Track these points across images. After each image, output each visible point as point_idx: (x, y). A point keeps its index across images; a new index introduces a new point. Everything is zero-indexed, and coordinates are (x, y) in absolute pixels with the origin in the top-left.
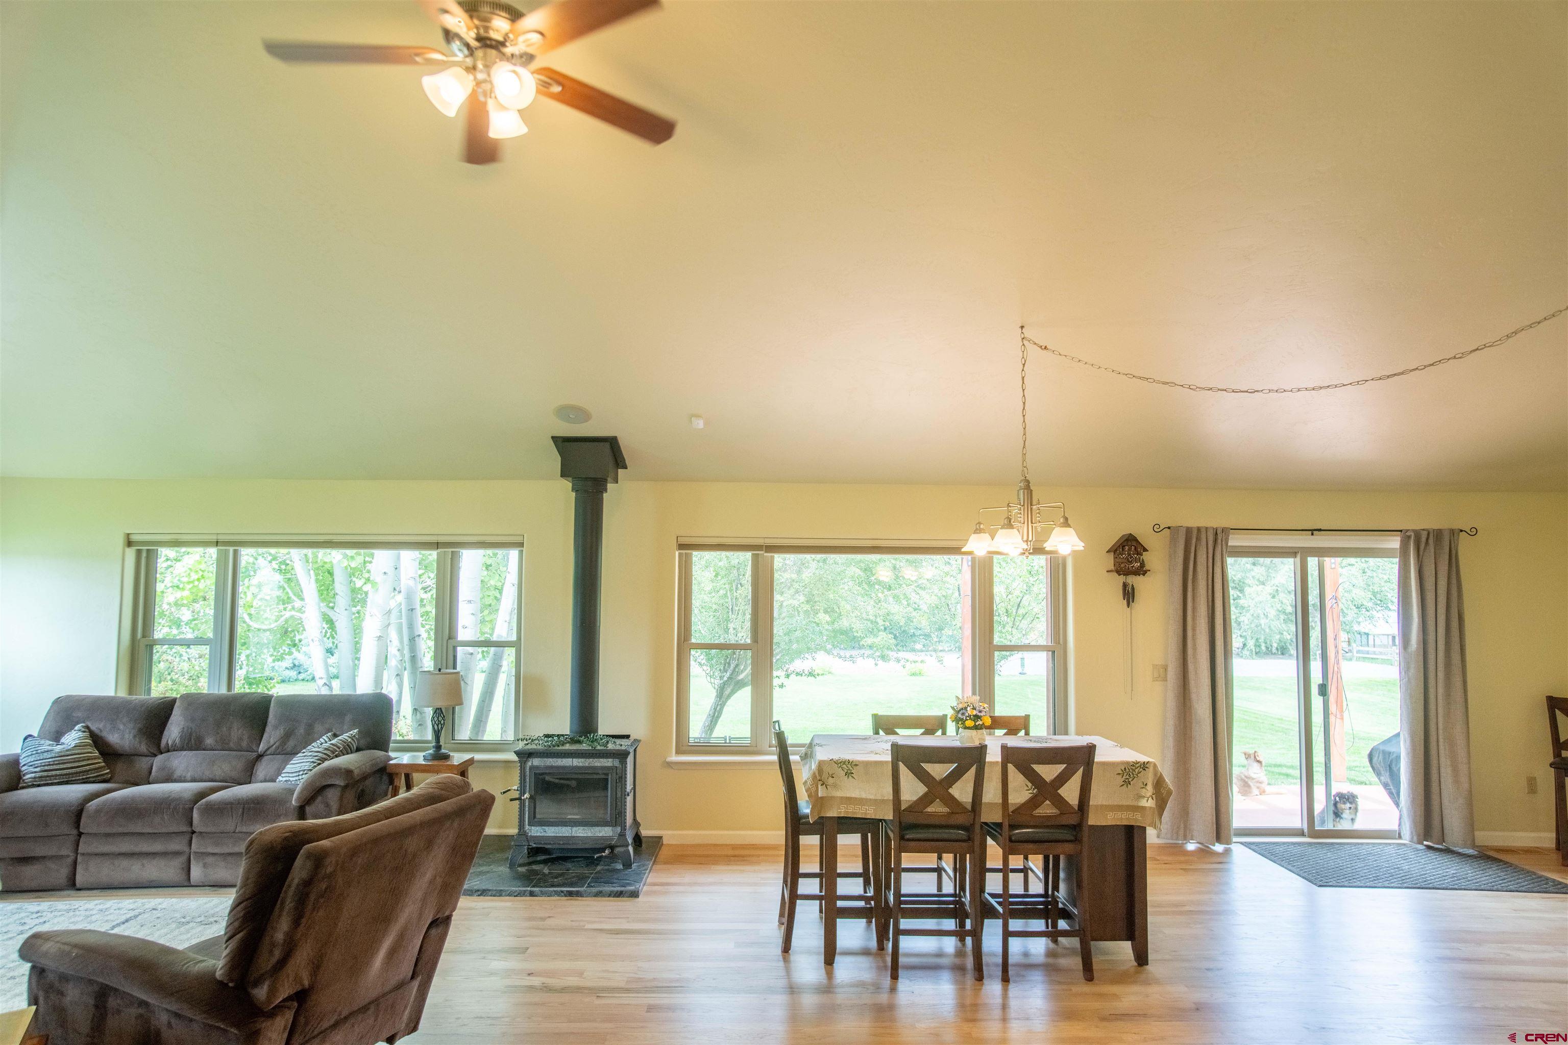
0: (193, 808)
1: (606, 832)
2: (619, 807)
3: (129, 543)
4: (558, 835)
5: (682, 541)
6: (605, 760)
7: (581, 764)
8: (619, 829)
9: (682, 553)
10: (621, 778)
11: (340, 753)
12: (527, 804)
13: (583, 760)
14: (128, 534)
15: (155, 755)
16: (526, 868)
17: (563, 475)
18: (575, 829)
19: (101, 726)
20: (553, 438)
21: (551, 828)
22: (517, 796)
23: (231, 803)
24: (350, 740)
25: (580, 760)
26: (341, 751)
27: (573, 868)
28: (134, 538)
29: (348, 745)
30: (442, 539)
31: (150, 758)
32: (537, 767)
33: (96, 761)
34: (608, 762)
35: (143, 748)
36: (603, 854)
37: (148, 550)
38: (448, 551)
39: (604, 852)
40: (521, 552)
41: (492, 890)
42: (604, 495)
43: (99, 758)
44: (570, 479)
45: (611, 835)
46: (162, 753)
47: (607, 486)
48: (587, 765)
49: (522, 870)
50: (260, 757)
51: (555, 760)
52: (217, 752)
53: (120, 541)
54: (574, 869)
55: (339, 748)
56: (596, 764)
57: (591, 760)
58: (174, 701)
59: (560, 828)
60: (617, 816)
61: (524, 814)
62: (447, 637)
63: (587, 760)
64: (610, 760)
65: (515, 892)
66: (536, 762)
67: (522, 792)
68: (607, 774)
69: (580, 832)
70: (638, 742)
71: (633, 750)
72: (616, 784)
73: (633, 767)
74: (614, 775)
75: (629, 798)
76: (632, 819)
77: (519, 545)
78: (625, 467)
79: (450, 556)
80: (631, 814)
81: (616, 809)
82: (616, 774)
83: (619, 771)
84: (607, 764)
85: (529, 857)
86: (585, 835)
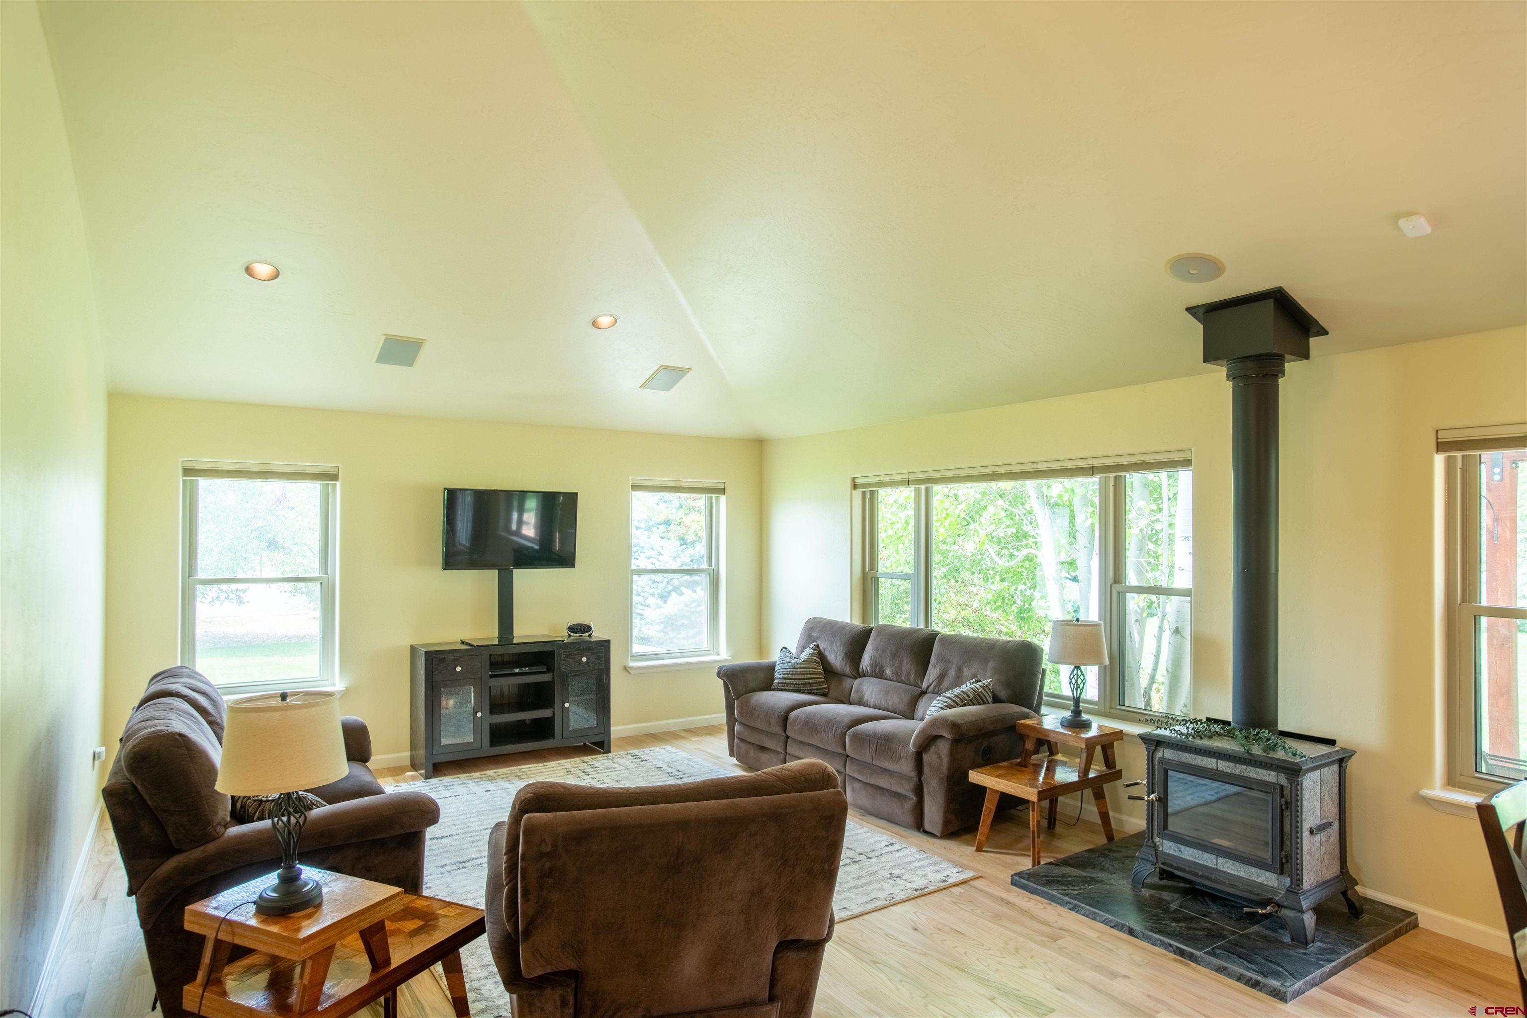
0: (845, 734)
1: (1267, 879)
2: (1287, 848)
3: (855, 486)
4: (1197, 861)
5: (1443, 437)
6: (1265, 771)
7: (1228, 770)
8: (1288, 881)
10: (1289, 803)
11: (970, 702)
12: (1155, 807)
13: (1232, 765)
14: (854, 478)
15: (856, 678)
16: (1153, 892)
17: (1210, 356)
18: (1223, 861)
19: (825, 647)
20: (1188, 309)
21: (1188, 848)
23: (869, 736)
24: (981, 690)
25: (1227, 764)
26: (971, 700)
27: (1215, 916)
28: (858, 481)
29: (978, 695)
30: (1097, 462)
31: (851, 679)
32: (1168, 762)
33: (818, 676)
34: (1270, 776)
35: (848, 670)
36: (1263, 910)
37: (871, 492)
38: (1111, 478)
39: (1266, 909)
40: (1194, 473)
42: (1280, 381)
43: (820, 674)
44: (1224, 362)
45: (1277, 886)
46: (860, 677)
47: (1284, 366)
48: (1237, 772)
49: (1146, 893)
50: (923, 693)
51: (1192, 756)
52: (893, 682)
53: (848, 484)
54: (1216, 918)
55: (969, 696)
56: (1251, 775)
57: (1244, 767)
58: (872, 629)
59: (1200, 852)
60: (1284, 860)
61: (1153, 818)
62: (1114, 581)
63: (1238, 765)
64: (1273, 773)
65: (1110, 922)
66: (1168, 754)
67: (1150, 791)
68: (1268, 794)
69: (1228, 867)
70: (1352, 753)
71: (1319, 764)
72: (1282, 811)
73: (1336, 790)
74: (1277, 797)
75: (1317, 837)
76: (1332, 870)
77: (1187, 463)
78: (1323, 332)
79: (1112, 483)
80: (1326, 862)
81: (1282, 850)
82: (1282, 796)
83: (1285, 792)
84: (1267, 779)
85: (1161, 879)
86: (1236, 873)
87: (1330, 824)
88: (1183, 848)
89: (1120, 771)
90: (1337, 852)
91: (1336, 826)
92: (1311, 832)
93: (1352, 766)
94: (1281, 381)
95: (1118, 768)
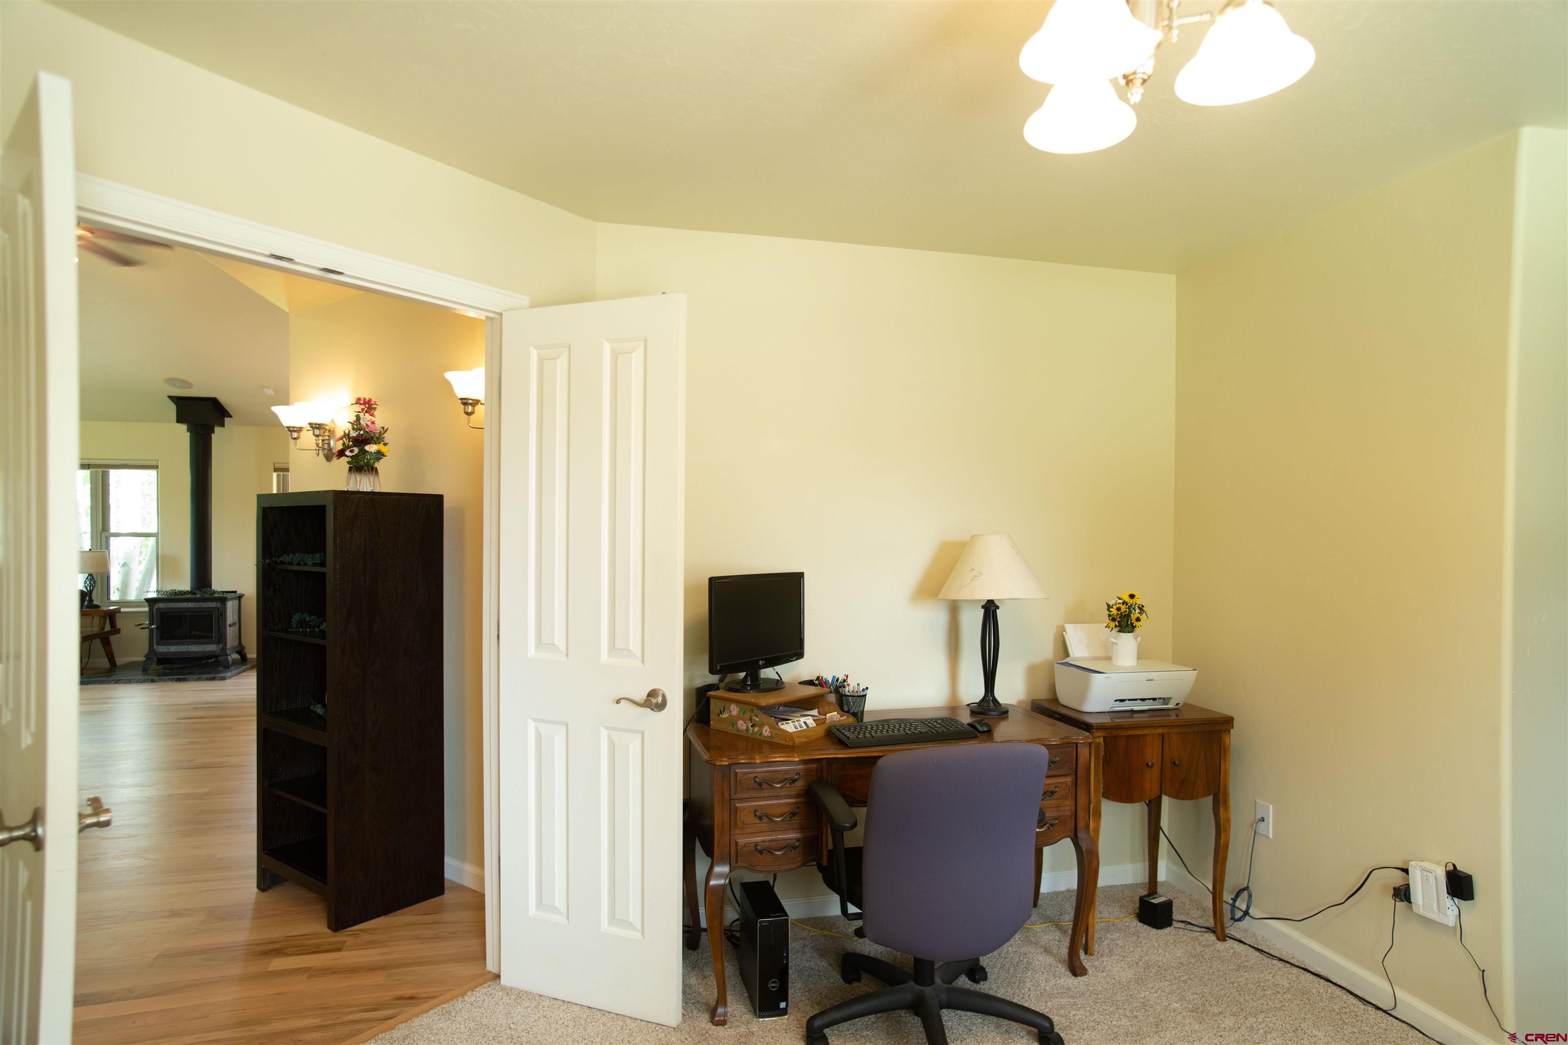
1: (212, 648)
2: (222, 634)
4: (177, 651)
5: (277, 466)
6: (211, 603)
7: (193, 606)
8: (221, 646)
9: (280, 474)
10: (221, 614)
12: (155, 632)
13: (195, 603)
17: (179, 420)
18: (190, 647)
20: (169, 397)
21: (173, 646)
22: (148, 626)
25: (193, 603)
30: (95, 462)
32: (161, 609)
34: (213, 605)
36: (209, 661)
38: (99, 471)
39: (211, 660)
40: (158, 472)
41: (125, 680)
44: (186, 424)
45: (216, 649)
47: (214, 429)
48: (198, 606)
51: (175, 604)
56: (204, 606)
57: (201, 603)
59: (179, 646)
60: (219, 639)
61: (153, 638)
62: (101, 530)
63: (198, 603)
64: (214, 603)
65: (140, 680)
66: (161, 605)
67: (151, 623)
68: (212, 612)
69: (193, 648)
70: (244, 595)
71: (232, 599)
72: (219, 617)
73: (237, 610)
74: (217, 612)
75: (232, 628)
76: (236, 643)
77: (155, 467)
78: (231, 417)
79: (101, 474)
80: (234, 639)
81: (219, 633)
82: (219, 611)
83: (220, 610)
84: (212, 606)
85: (157, 665)
86: (197, 650)
87: (236, 623)
88: (169, 647)
89: (119, 629)
90: (238, 636)
91: (238, 625)
92: (230, 626)
93: (243, 600)
94: (213, 435)
95: (118, 627)
